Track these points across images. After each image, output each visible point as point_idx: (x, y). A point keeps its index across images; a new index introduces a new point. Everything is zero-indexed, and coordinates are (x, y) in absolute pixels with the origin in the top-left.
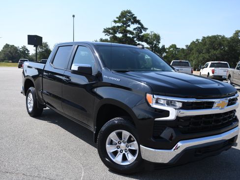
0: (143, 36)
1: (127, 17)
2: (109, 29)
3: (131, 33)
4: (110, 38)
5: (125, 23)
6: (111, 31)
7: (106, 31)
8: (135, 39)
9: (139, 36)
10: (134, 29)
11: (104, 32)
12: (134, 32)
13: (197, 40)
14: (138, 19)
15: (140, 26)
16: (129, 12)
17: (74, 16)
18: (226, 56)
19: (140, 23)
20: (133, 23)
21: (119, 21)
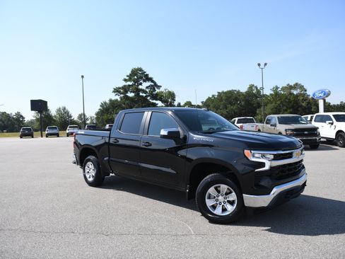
0: (157, 94)
1: (138, 75)
2: (120, 88)
3: (144, 91)
4: (121, 98)
5: (136, 81)
6: (122, 91)
7: (117, 91)
8: (149, 98)
9: (152, 95)
10: (147, 87)
11: (114, 92)
12: (147, 90)
13: (213, 96)
14: (150, 76)
15: (152, 84)
16: (140, 70)
17: (83, 77)
18: (244, 111)
19: (153, 81)
20: (144, 81)
21: (130, 80)
